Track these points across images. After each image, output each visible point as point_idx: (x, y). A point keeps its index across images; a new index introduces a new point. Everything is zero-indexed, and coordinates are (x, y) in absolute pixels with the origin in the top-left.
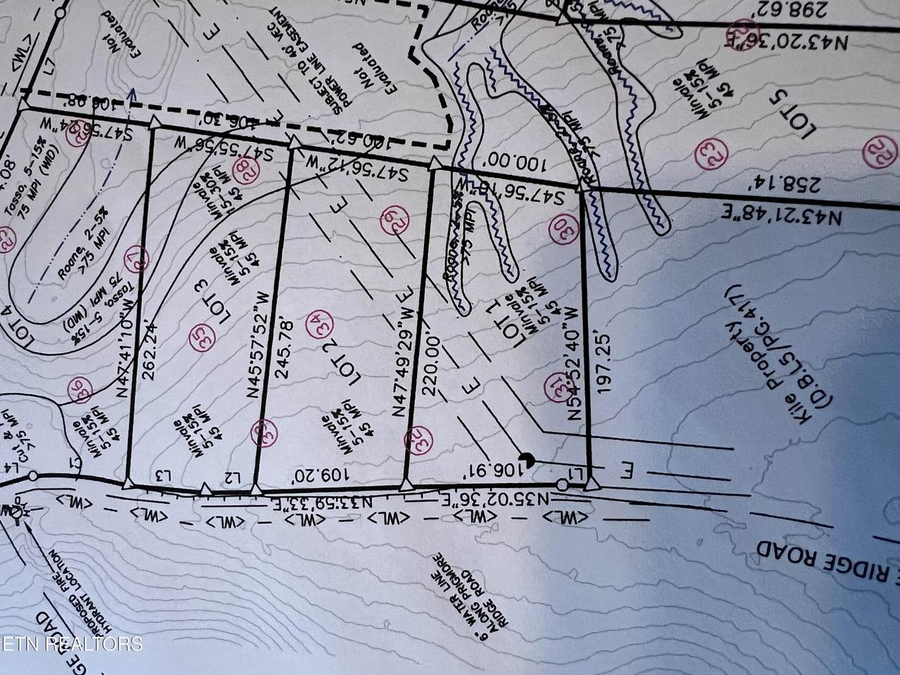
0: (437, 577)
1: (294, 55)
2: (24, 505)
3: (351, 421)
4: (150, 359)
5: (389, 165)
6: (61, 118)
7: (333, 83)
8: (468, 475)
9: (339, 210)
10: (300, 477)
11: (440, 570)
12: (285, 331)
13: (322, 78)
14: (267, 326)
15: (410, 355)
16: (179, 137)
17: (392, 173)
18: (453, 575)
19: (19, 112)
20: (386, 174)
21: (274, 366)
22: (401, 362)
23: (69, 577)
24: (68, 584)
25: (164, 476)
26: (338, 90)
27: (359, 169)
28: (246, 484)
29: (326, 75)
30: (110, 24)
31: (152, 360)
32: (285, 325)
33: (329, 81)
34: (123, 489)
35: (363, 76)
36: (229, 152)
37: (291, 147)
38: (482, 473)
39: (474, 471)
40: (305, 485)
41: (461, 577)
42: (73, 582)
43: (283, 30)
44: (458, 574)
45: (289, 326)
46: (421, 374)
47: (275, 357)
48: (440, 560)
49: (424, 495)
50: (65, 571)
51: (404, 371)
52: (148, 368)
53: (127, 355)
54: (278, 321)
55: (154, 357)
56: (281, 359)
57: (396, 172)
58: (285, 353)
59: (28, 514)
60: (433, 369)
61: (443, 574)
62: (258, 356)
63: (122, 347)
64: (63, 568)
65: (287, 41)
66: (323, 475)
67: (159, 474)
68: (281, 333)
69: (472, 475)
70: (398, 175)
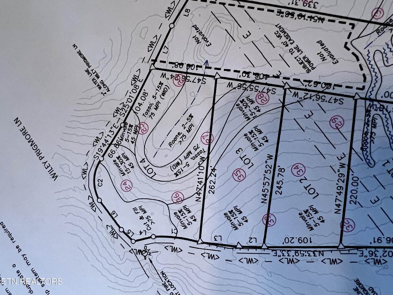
0: (356, 290)
1: (287, 45)
2: (149, 250)
3: (313, 215)
4: (213, 184)
5: (334, 97)
6: (171, 73)
7: (306, 59)
8: (373, 242)
9: (308, 118)
10: (287, 241)
11: (358, 286)
12: (280, 173)
13: (301, 56)
14: (272, 170)
15: (344, 185)
16: (229, 82)
17: (336, 100)
18: (364, 289)
19: (150, 71)
20: (333, 101)
21: (275, 189)
22: (339, 188)
23: (170, 284)
24: (169, 287)
25: (218, 239)
26: (309, 62)
27: (319, 98)
28: (260, 243)
29: (303, 55)
30: (196, 31)
31: (214, 185)
32: (280, 170)
33: (304, 58)
34: (197, 244)
35: (322, 55)
36: (254, 90)
37: (285, 88)
38: (380, 241)
39: (376, 240)
40: (289, 244)
41: (368, 290)
42: (172, 286)
43: (282, 34)
44: (367, 288)
45: (283, 170)
46: (349, 194)
47: (275, 185)
48: (357, 282)
49: (350, 251)
50: (168, 281)
51: (340, 192)
52: (212, 188)
53: (201, 182)
54: (277, 168)
55: (215, 184)
56: (279, 186)
57: (337, 100)
58: (281, 183)
59: (151, 254)
60: (355, 192)
61: (359, 289)
62: (267, 184)
63: (199, 179)
64: (167, 280)
65: (284, 39)
66: (299, 240)
67: (216, 237)
68: (279, 174)
69: (375, 242)
70: (339, 101)
